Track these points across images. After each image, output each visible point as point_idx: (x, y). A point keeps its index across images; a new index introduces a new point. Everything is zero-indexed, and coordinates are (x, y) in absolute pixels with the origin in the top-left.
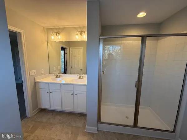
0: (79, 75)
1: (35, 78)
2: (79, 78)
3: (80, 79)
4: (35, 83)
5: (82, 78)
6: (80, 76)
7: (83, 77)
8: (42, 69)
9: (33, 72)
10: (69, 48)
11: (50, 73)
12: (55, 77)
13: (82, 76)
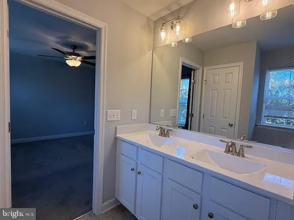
0: (229, 140)
1: (116, 128)
2: (228, 151)
3: (230, 155)
4: (116, 138)
5: (240, 154)
6: (233, 144)
7: (245, 149)
8: (135, 112)
9: (115, 114)
10: (201, 70)
11: (149, 123)
12: (158, 133)
13: (239, 143)
